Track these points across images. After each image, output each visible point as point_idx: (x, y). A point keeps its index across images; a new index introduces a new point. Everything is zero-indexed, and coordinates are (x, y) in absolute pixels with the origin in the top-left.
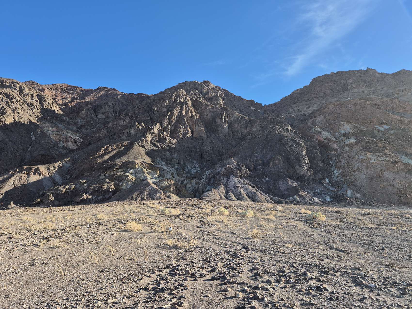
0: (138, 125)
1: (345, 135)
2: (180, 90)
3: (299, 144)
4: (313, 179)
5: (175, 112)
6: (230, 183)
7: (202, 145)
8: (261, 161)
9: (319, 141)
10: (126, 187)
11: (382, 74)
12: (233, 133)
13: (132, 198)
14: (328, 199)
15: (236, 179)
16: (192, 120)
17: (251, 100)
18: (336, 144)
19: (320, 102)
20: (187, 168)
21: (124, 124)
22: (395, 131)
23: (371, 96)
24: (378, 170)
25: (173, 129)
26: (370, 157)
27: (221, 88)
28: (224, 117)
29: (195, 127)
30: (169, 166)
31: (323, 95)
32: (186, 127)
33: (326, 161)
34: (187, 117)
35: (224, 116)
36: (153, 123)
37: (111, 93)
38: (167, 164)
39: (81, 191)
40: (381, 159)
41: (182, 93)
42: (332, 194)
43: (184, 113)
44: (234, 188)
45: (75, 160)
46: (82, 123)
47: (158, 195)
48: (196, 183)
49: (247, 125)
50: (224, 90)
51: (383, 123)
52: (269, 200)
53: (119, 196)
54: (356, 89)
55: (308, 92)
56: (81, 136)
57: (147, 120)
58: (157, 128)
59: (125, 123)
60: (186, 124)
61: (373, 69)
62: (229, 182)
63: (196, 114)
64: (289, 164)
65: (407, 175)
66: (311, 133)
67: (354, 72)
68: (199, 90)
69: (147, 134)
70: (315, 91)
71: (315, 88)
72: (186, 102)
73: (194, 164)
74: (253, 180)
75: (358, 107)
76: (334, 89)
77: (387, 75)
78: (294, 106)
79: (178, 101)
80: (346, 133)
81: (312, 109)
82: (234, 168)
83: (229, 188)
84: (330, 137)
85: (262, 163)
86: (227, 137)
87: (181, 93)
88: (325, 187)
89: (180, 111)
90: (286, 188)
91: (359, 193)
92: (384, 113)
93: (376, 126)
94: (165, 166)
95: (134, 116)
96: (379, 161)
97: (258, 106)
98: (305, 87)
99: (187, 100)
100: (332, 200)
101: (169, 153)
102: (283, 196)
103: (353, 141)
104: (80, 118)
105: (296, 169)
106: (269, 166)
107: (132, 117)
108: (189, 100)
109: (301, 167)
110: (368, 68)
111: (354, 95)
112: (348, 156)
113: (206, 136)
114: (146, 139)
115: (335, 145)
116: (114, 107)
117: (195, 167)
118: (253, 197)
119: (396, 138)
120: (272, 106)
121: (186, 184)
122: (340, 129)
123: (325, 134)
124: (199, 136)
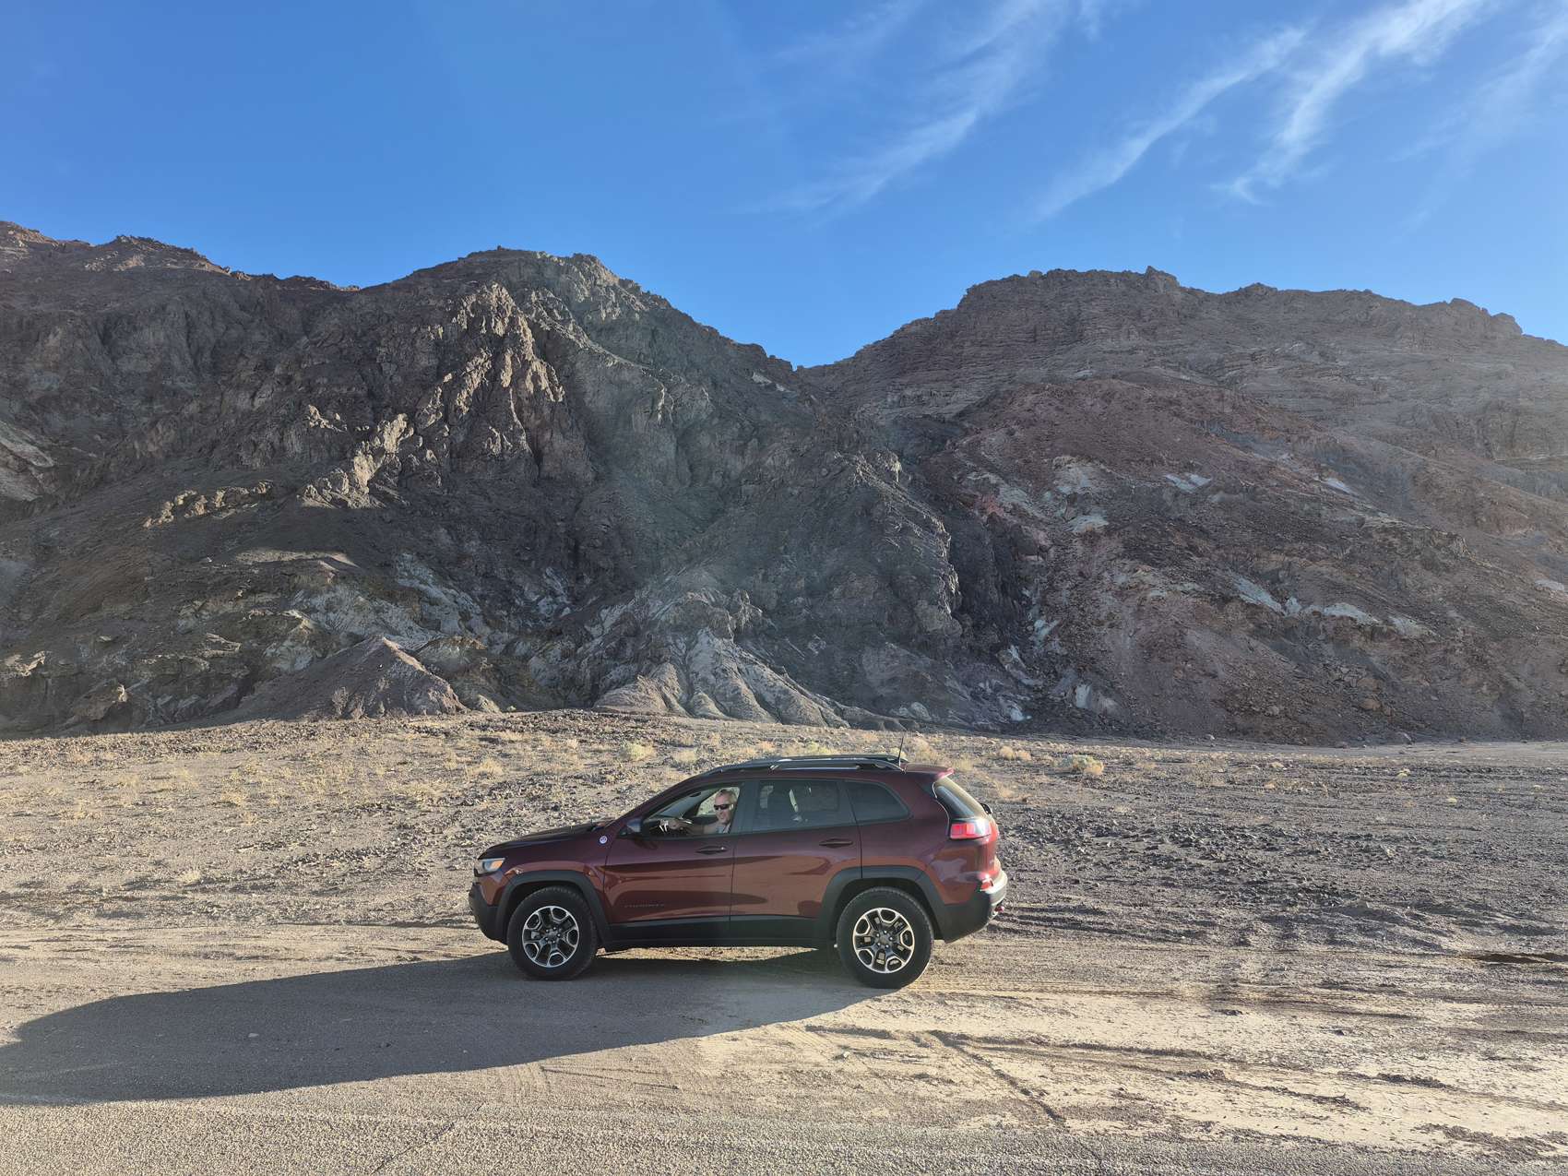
0: (318, 416)
1: (1072, 499)
2: (490, 288)
3: (927, 526)
4: (970, 648)
5: (470, 373)
6: (699, 658)
7: (577, 508)
8: (803, 580)
9: (990, 517)
10: (293, 665)
11: (1192, 291)
12: (691, 469)
13: (328, 710)
14: (1017, 715)
15: (718, 642)
16: (536, 409)
17: (753, 345)
18: (1045, 530)
19: (992, 374)
20: (522, 595)
21: (253, 405)
22: (1226, 496)
23: (1157, 369)
24: (1170, 623)
25: (462, 439)
26: (1149, 578)
27: (643, 290)
28: (663, 406)
29: (547, 436)
30: (450, 588)
31: (1001, 351)
32: (513, 436)
33: (1012, 585)
34: (519, 399)
35: (660, 404)
36: (382, 413)
37: (174, 266)
38: (443, 576)
39: (100, 675)
40: (1179, 588)
41: (500, 299)
42: (1028, 699)
43: (506, 379)
44: (715, 674)
45: (46, 548)
46: (49, 389)
47: (432, 698)
48: (565, 655)
49: (745, 444)
50: (655, 298)
51: (1190, 468)
52: (834, 716)
53: (273, 699)
54: (1109, 340)
55: (952, 336)
56: (47, 443)
57: (355, 397)
58: (396, 434)
59: (258, 402)
60: (515, 424)
61: (1167, 275)
62: (697, 655)
63: (552, 389)
64: (897, 595)
65: (1254, 643)
66: (966, 487)
67: (1105, 276)
68: (558, 289)
69: (354, 455)
70: (976, 334)
71: (976, 323)
72: (513, 339)
73: (548, 581)
74: (776, 647)
75: (1116, 406)
76: (1038, 332)
77: (1209, 296)
78: (905, 381)
79: (484, 331)
80: (1075, 493)
81: (963, 398)
82: (713, 604)
83: (697, 674)
84: (1025, 506)
85: (807, 588)
86: (670, 482)
87: (494, 301)
88: (1008, 675)
89: (489, 371)
90: (886, 676)
91: (1110, 696)
92: (1194, 431)
93: (1169, 476)
94: (434, 584)
95: (298, 377)
96: (1176, 592)
97: (778, 368)
98: (943, 314)
99: (519, 328)
100: (1029, 717)
101: (449, 533)
102: (875, 703)
103: (1097, 521)
104: (39, 365)
105: (919, 614)
106: (830, 598)
107: (289, 379)
108: (524, 331)
109: (935, 608)
110: (1149, 267)
111: (1103, 359)
112: (1081, 574)
113: (590, 476)
114: (351, 476)
115: (1042, 535)
116: (190, 327)
117: (553, 593)
118: (781, 707)
119: (1227, 519)
120: (824, 375)
121: (526, 658)
122: (1059, 479)
123: (1012, 495)
124: (565, 473)
